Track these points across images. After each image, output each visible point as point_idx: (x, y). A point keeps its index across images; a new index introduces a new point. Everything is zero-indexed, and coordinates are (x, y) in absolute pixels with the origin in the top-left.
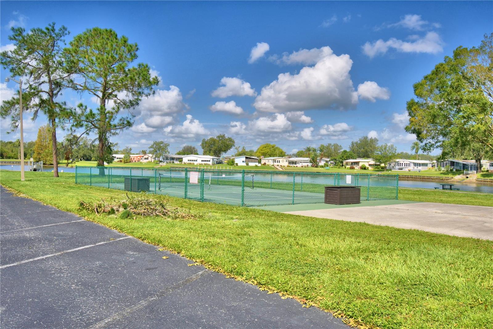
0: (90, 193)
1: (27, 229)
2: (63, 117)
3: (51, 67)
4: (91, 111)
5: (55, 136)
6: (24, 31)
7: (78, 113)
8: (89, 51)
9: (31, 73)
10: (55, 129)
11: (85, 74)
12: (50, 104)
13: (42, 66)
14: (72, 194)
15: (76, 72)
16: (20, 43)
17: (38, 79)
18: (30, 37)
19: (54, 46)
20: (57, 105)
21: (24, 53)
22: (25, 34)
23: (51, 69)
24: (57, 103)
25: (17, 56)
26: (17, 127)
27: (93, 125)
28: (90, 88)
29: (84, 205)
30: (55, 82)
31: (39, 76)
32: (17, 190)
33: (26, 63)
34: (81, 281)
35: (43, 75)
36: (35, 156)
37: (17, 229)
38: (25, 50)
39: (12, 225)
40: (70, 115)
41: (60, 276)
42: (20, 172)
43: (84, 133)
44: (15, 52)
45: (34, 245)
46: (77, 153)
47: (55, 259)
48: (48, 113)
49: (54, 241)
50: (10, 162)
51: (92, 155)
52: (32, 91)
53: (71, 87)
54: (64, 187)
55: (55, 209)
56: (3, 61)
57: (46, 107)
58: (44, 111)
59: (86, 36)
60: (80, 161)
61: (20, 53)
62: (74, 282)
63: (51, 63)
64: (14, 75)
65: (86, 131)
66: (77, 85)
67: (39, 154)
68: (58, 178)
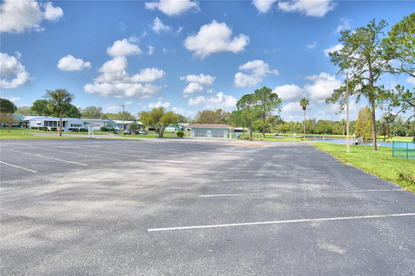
0: (407, 166)
1: (355, 191)
2: (381, 98)
3: (372, 57)
4: (408, 91)
5: (374, 115)
6: (350, 31)
7: (395, 94)
8: (405, 36)
9: (355, 65)
10: (374, 109)
11: (402, 58)
12: (370, 88)
13: (364, 57)
14: (390, 166)
15: (393, 58)
16: (347, 43)
17: (361, 69)
18: (354, 36)
19: (374, 39)
20: (376, 88)
21: (350, 50)
22: (350, 34)
23: (371, 59)
24: (376, 87)
25: (345, 53)
26: (343, 109)
27: (410, 103)
28: (406, 70)
29: (404, 176)
30: (375, 69)
31: (362, 66)
32: (344, 160)
33: (351, 58)
34: (408, 244)
35: (364, 65)
36: (356, 133)
37: (348, 190)
38: (350, 47)
39: (343, 186)
40: (388, 96)
41: (387, 236)
42: (346, 145)
43: (400, 112)
44: (343, 50)
45: (362, 205)
46: (392, 130)
47: (381, 220)
48: (369, 96)
49: (379, 205)
50: (337, 137)
51: (406, 131)
52: (356, 79)
53: (389, 72)
54: (382, 159)
55: (376, 177)
56: (334, 59)
57: (367, 91)
58: (365, 95)
59: (403, 24)
60: (395, 137)
61: (347, 50)
62: (401, 243)
63: (372, 54)
64: (342, 69)
65: (402, 110)
66: (394, 69)
67: (359, 130)
68: (376, 151)
